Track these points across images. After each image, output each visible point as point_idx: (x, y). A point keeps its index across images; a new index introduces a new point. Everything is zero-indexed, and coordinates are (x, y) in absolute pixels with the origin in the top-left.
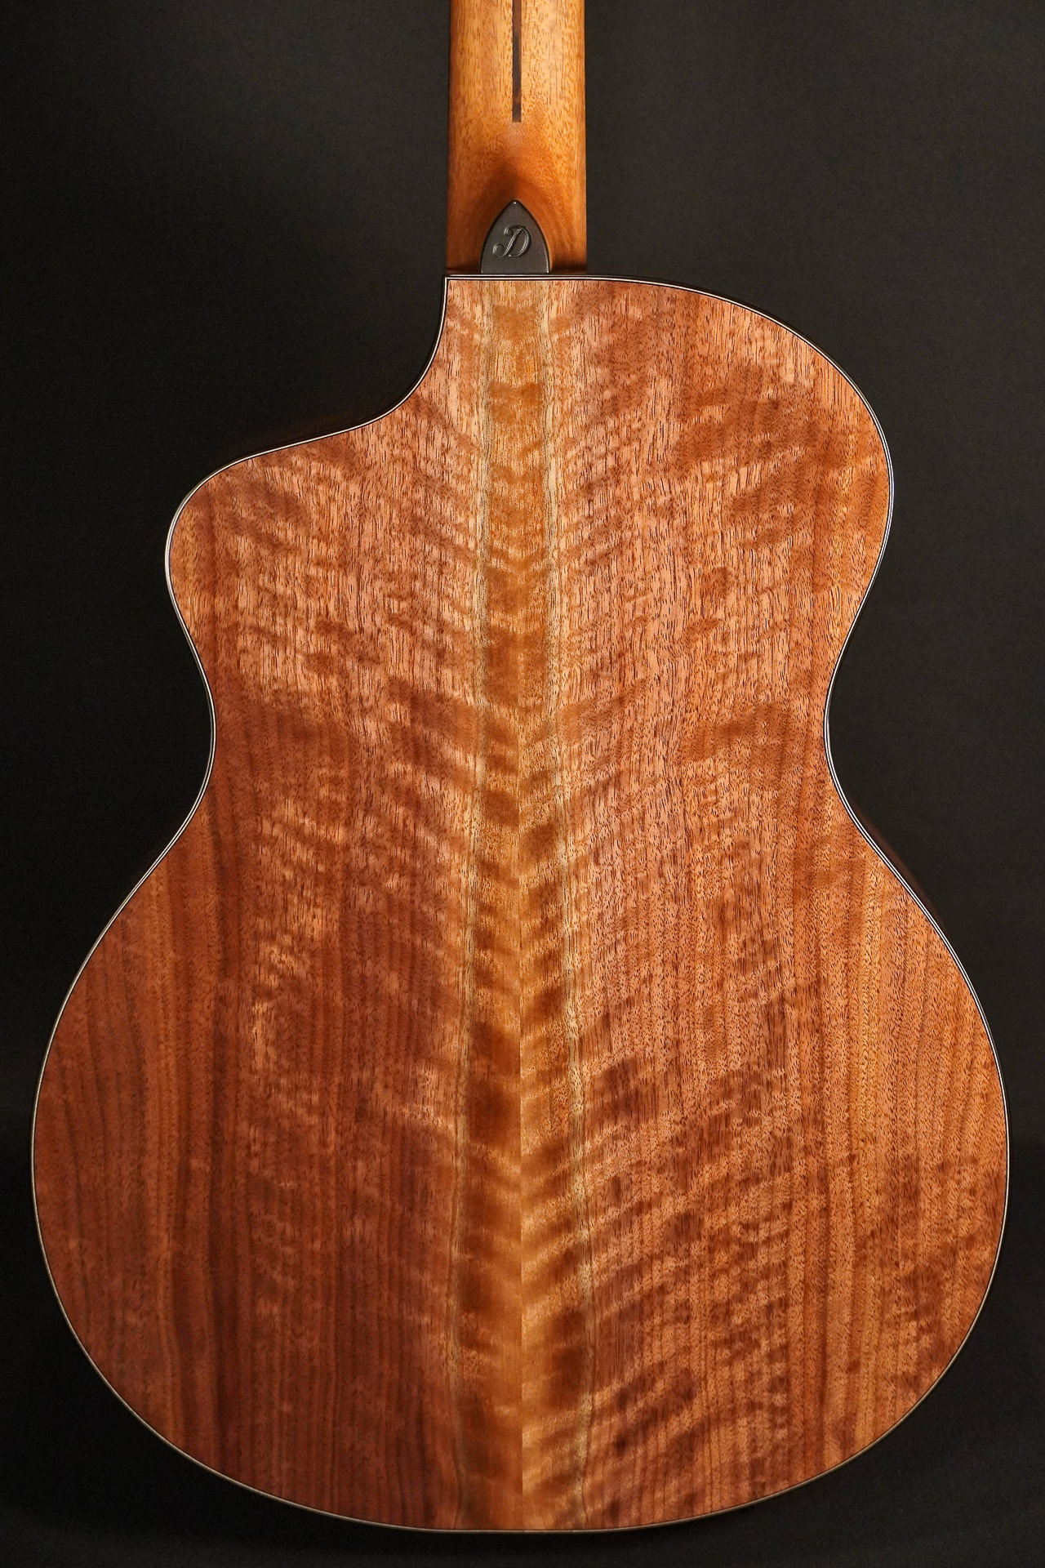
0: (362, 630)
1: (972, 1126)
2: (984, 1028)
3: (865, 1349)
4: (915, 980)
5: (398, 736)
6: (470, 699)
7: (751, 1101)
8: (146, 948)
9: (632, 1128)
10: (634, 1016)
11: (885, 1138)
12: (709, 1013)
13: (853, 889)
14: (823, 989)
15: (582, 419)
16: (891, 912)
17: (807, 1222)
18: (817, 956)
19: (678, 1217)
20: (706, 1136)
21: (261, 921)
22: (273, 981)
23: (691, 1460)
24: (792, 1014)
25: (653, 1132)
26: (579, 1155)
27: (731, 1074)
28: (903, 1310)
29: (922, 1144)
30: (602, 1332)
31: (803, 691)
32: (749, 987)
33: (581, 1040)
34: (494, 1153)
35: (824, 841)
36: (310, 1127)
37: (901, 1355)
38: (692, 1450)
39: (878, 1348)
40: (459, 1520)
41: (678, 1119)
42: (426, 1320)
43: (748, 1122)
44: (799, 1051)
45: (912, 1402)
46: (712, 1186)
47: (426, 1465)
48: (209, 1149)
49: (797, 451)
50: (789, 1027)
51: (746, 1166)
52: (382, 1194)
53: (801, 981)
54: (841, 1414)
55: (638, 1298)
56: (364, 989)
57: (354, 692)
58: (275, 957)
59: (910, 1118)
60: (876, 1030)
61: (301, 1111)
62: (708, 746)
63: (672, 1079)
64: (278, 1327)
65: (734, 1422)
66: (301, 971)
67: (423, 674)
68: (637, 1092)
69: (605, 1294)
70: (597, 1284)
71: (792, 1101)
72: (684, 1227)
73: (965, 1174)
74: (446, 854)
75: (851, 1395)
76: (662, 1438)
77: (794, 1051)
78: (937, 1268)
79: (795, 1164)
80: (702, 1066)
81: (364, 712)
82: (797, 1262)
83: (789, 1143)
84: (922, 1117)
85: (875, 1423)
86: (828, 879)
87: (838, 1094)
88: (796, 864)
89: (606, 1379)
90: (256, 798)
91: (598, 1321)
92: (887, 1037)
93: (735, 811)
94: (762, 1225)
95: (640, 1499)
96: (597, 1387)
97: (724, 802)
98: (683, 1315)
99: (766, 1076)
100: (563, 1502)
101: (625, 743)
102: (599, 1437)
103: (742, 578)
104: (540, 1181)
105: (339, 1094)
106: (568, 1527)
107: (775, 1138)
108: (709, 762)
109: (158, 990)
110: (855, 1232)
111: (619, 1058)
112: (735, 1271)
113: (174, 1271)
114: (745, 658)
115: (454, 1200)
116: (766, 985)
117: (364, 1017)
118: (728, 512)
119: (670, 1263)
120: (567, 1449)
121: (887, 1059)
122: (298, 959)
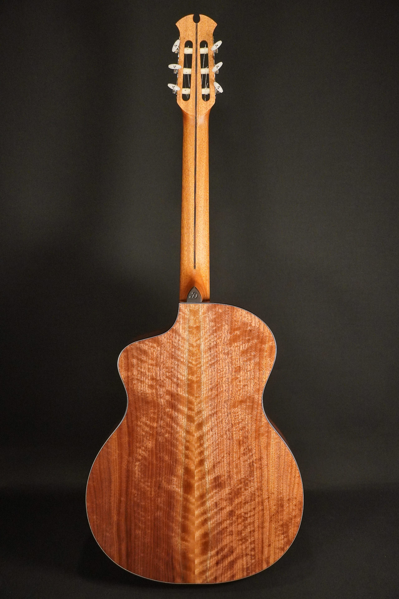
0: (160, 379)
1: (295, 490)
2: (298, 468)
3: (272, 541)
4: (283, 457)
5: (168, 403)
6: (184, 395)
7: (246, 485)
8: (112, 450)
9: (220, 491)
10: (220, 466)
11: (276, 493)
12: (237, 465)
13: (268, 437)
14: (262, 459)
15: (209, 334)
16: (277, 442)
17: (259, 512)
18: (261, 452)
19: (230, 511)
20: (236, 493)
21: (138, 444)
22: (140, 458)
23: (233, 567)
24: (255, 465)
25: (224, 492)
26: (208, 497)
27: (242, 479)
28: (280, 532)
29: (284, 495)
30: (213, 538)
31: (257, 393)
32: (246, 459)
33: (208, 471)
34: (189, 496)
35: (262, 426)
36: (148, 490)
37: (280, 543)
38: (233, 565)
39: (275, 541)
40: (181, 581)
41: (230, 489)
42: (173, 535)
43: (245, 489)
44: (257, 473)
45: (282, 554)
46: (238, 504)
47: (173, 568)
48: (126, 495)
49: (255, 341)
50: (254, 468)
51: (245, 499)
52: (164, 506)
53: (257, 458)
54: (267, 556)
55: (221, 529)
56: (161, 459)
57: (159, 393)
58: (141, 452)
59: (282, 489)
60: (274, 469)
61: (146, 487)
62: (236, 405)
63: (228, 479)
64: (140, 536)
65: (243, 558)
66: (146, 455)
67: (174, 389)
68: (221, 483)
69: (214, 529)
70: (212, 526)
71: (255, 485)
72: (231, 513)
73: (293, 501)
74: (178, 429)
75: (269, 551)
76: (226, 562)
77: (256, 473)
78: (288, 523)
79: (256, 499)
80: (235, 477)
81: (161, 397)
82: (257, 522)
83: (255, 494)
84: (284, 488)
85: (274, 558)
86: (263, 435)
87: (265, 483)
88: (256, 432)
89: (214, 549)
90: (137, 417)
91: (212, 535)
92: (276, 470)
93: (242, 420)
94: (249, 513)
95: (221, 576)
96: (212, 550)
97: (240, 418)
98: (231, 533)
99: (249, 479)
100: (204, 577)
101: (218, 404)
102: (212, 562)
103: (244, 368)
104: (199, 503)
105: (154, 483)
106: (205, 583)
107: (252, 493)
108: (237, 409)
109: (114, 459)
110: (269, 514)
111: (217, 475)
112: (243, 523)
113: (117, 523)
114: (244, 386)
115: (180, 507)
116: (249, 459)
117: (160, 466)
118: (240, 354)
119: (228, 522)
120: (205, 565)
121: (276, 475)
122: (146, 452)
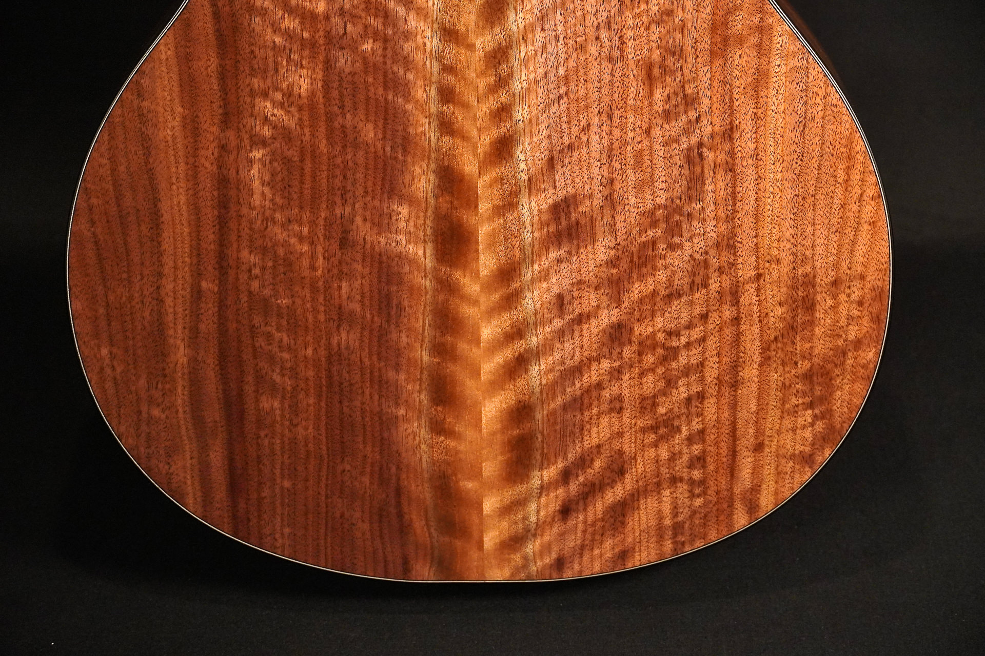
1: (861, 249)
2: (872, 167)
3: (768, 433)
4: (814, 127)
7: (674, 229)
8: (158, 104)
9: (574, 253)
10: (575, 160)
11: (787, 259)
12: (639, 156)
13: (762, 50)
14: (735, 135)
16: (795, 69)
17: (720, 329)
18: (731, 107)
20: (635, 259)
21: (255, 80)
22: (267, 132)
23: (623, 523)
24: (709, 156)
25: (591, 256)
26: (529, 276)
27: (657, 207)
28: (801, 401)
29: (818, 264)
30: (549, 420)
32: (673, 133)
33: (530, 180)
34: (457, 274)
35: (737, 8)
36: (302, 254)
37: (798, 438)
38: (623, 515)
39: (779, 432)
40: (432, 574)
41: (612, 245)
42: (402, 412)
43: (672, 247)
44: (714, 187)
45: (807, 476)
46: (641, 301)
47: (404, 529)
48: (217, 273)
50: (706, 166)
51: (670, 281)
52: (363, 309)
53: (717, 129)
54: (748, 484)
55: (578, 393)
58: (268, 111)
59: (808, 243)
60: (780, 169)
61: (293, 241)
63: (607, 211)
64: (278, 418)
65: (659, 493)
66: (291, 123)
68: (577, 223)
69: (551, 389)
70: (544, 382)
71: (708, 230)
72: (617, 334)
73: (853, 289)
74: (413, 22)
76: (598, 507)
77: (711, 187)
78: (829, 366)
79: (711, 281)
80: (633, 200)
82: (712, 362)
83: (706, 264)
84: (818, 241)
85: (776, 493)
86: (741, 41)
87: (748, 223)
88: (713, 29)
89: (553, 459)
91: (545, 412)
92: (790, 175)
94: (683, 332)
95: (581, 555)
96: (545, 465)
98: (617, 406)
99: (687, 209)
100: (517, 558)
102: (546, 506)
104: (496, 297)
105: (325, 226)
106: (521, 578)
107: (694, 260)
109: (169, 138)
110: (761, 337)
111: (562, 194)
112: (660, 370)
113: (190, 373)
115: (423, 314)
116: (687, 132)
117: (345, 162)
119: (605, 364)
120: (520, 516)
121: (789, 194)
122: (288, 112)
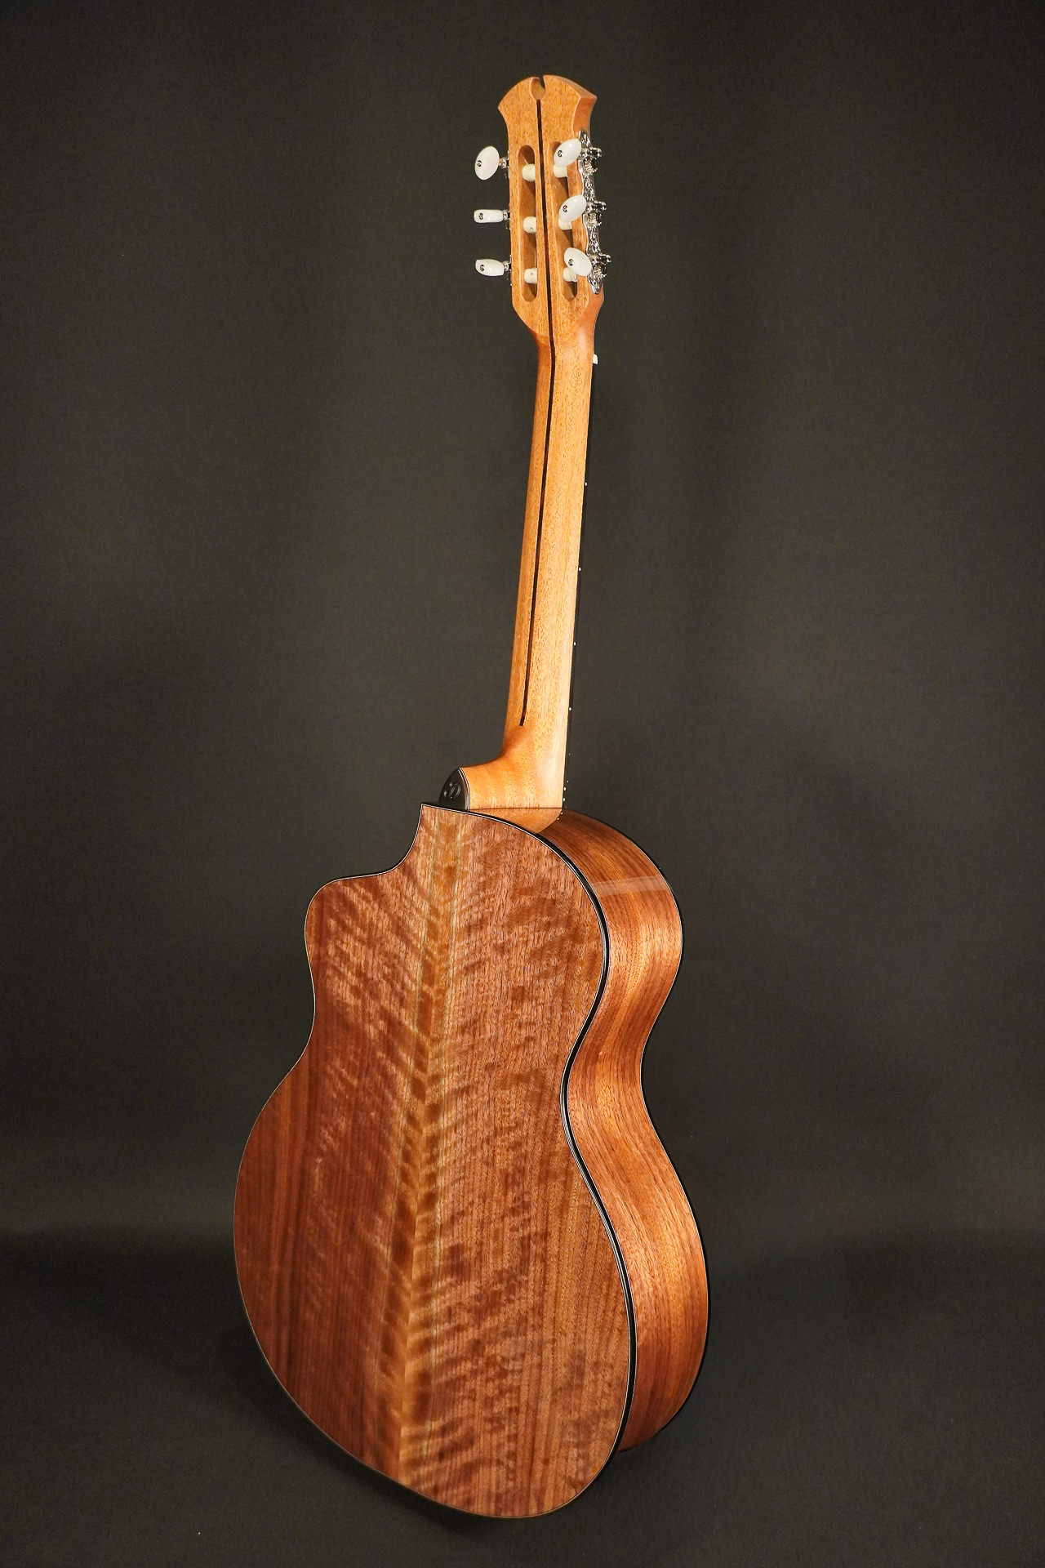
0: (373, 979)
1: (612, 1347)
3: (552, 1454)
5: (382, 1038)
6: (411, 1027)
7: (511, 1289)
8: (281, 1115)
9: (459, 1283)
10: (464, 1222)
11: (570, 1335)
12: (496, 1232)
13: (567, 1186)
14: (548, 1238)
15: (470, 890)
16: (583, 1206)
17: (531, 1368)
18: (547, 1218)
19: (474, 1340)
20: (490, 1300)
21: (323, 1116)
22: (324, 1148)
23: (471, 1479)
24: (533, 1247)
25: (468, 1289)
26: (435, 1288)
27: (503, 1270)
28: (572, 1440)
29: (588, 1347)
30: (438, 1390)
31: (553, 1066)
32: (515, 1224)
33: (441, 1225)
34: (401, 1272)
35: (555, 1154)
36: (333, 1229)
37: (569, 1466)
38: (471, 1473)
39: (558, 1456)
41: (479, 1286)
42: (368, 1349)
43: (509, 1301)
44: (535, 1269)
45: (571, 1495)
46: (491, 1330)
47: (363, 1427)
48: (295, 1225)
49: (561, 931)
50: (531, 1254)
51: (507, 1323)
52: (356, 1276)
53: (539, 1230)
54: (539, 1486)
55: (454, 1377)
56: (357, 1165)
57: (367, 1010)
58: (327, 1136)
59: (583, 1329)
60: (571, 1271)
61: (329, 1219)
62: (508, 1083)
63: (478, 1263)
64: (313, 1326)
65: (490, 1467)
66: (336, 1147)
67: (393, 1009)
69: (442, 1368)
70: (438, 1362)
71: (529, 1297)
72: (477, 1347)
73: (606, 1373)
74: (395, 1107)
75: (544, 1477)
76: (459, 1461)
77: (533, 1269)
78: (589, 1422)
79: (528, 1333)
80: (492, 1260)
81: (370, 1021)
82: (524, 1390)
83: (526, 1320)
84: (589, 1330)
85: (555, 1498)
86: (556, 1177)
87: (551, 1301)
88: (541, 1162)
89: (437, 1417)
90: (326, 1054)
91: (436, 1383)
92: (576, 1278)
93: (516, 1123)
94: (511, 1361)
95: (448, 1490)
96: (433, 1419)
97: (512, 1117)
98: (473, 1395)
100: (415, 1474)
101: (473, 1071)
102: (433, 1446)
103: (530, 994)
104: (418, 1295)
105: (345, 1216)
106: (416, 1489)
107: (521, 1314)
108: (508, 1092)
109: (284, 1136)
110: (553, 1384)
111: (456, 1242)
112: (497, 1383)
113: (278, 1280)
114: (528, 1039)
115: (384, 1291)
116: (523, 1226)
117: (357, 1181)
118: (527, 957)
119: (469, 1364)
120: (418, 1447)
121: (575, 1290)
122: (335, 1141)
